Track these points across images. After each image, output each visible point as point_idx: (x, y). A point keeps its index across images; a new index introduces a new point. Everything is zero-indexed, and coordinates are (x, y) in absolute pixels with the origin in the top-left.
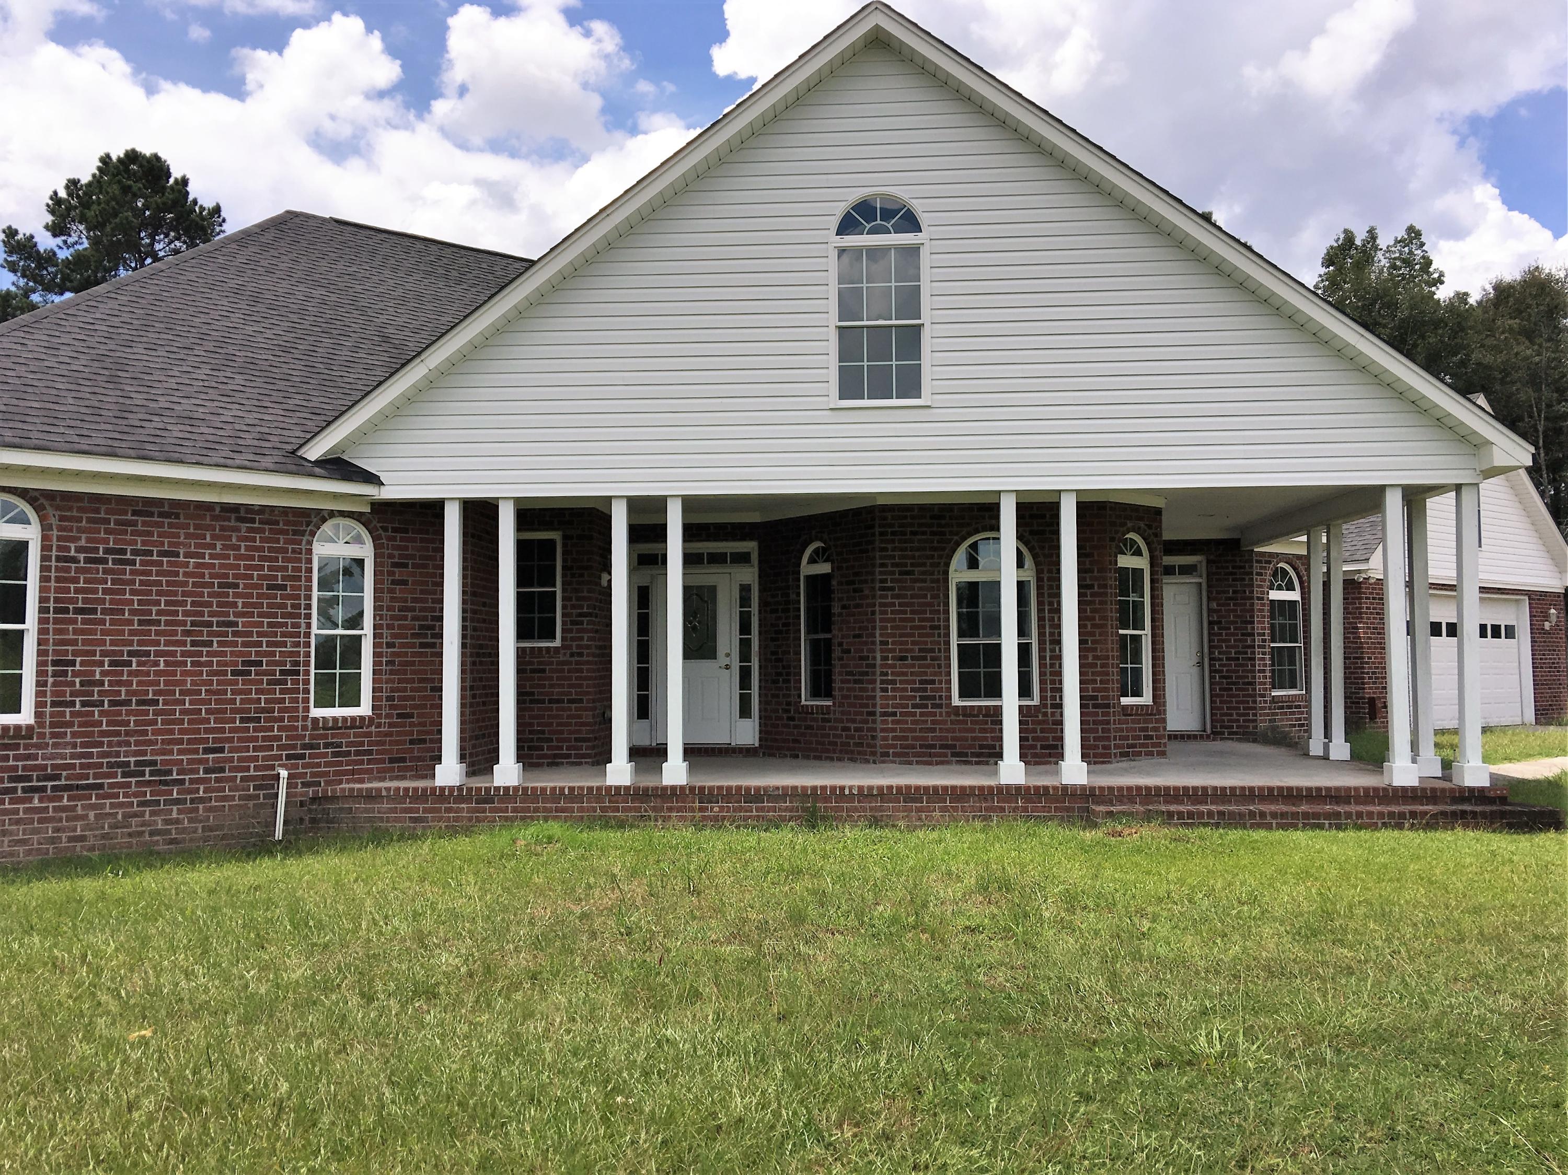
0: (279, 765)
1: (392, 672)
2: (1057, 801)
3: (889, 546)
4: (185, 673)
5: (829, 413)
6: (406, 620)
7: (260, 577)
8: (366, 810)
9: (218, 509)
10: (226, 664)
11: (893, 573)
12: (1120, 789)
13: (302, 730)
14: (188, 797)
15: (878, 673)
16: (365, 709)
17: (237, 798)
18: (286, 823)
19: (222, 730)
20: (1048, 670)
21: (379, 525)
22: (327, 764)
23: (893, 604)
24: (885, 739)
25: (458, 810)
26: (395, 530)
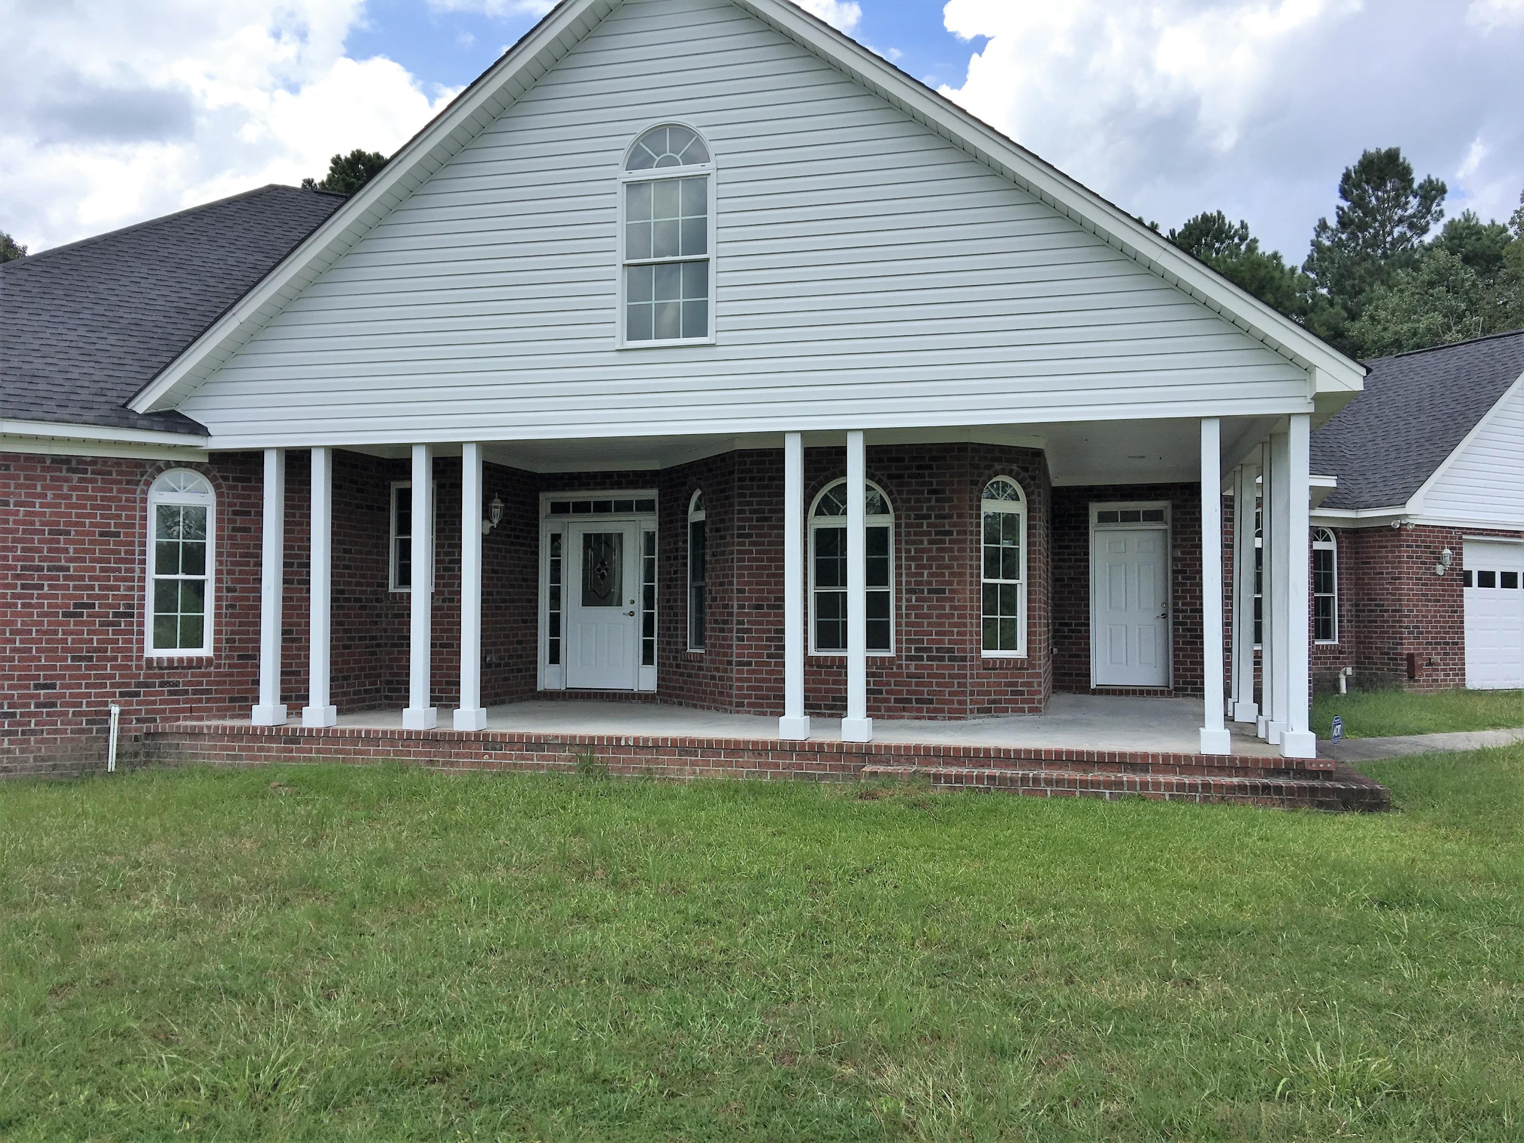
0: (113, 702)
1: (232, 616)
2: (833, 759)
3: (747, 492)
4: (16, 614)
5: (615, 354)
6: (249, 566)
7: (92, 525)
8: (191, 747)
9: (48, 462)
10: (56, 606)
11: (751, 520)
12: (898, 748)
13: (137, 669)
14: (20, 729)
15: (735, 621)
16: (207, 651)
17: (69, 731)
18: (118, 755)
19: (54, 668)
20: (904, 620)
21: (218, 475)
22: (162, 702)
23: (751, 552)
24: (740, 688)
25: (269, 749)
26: (235, 479)
